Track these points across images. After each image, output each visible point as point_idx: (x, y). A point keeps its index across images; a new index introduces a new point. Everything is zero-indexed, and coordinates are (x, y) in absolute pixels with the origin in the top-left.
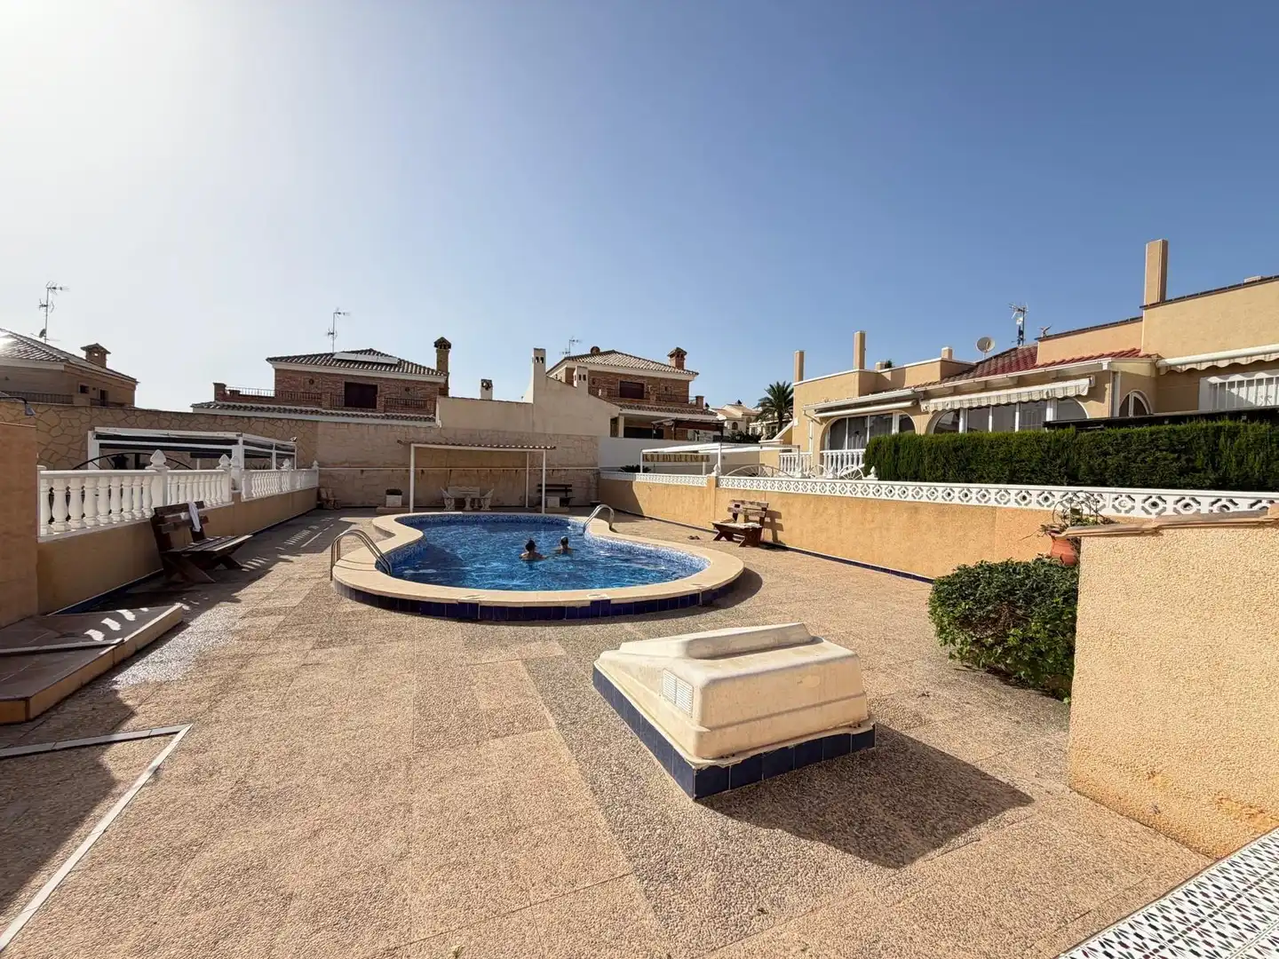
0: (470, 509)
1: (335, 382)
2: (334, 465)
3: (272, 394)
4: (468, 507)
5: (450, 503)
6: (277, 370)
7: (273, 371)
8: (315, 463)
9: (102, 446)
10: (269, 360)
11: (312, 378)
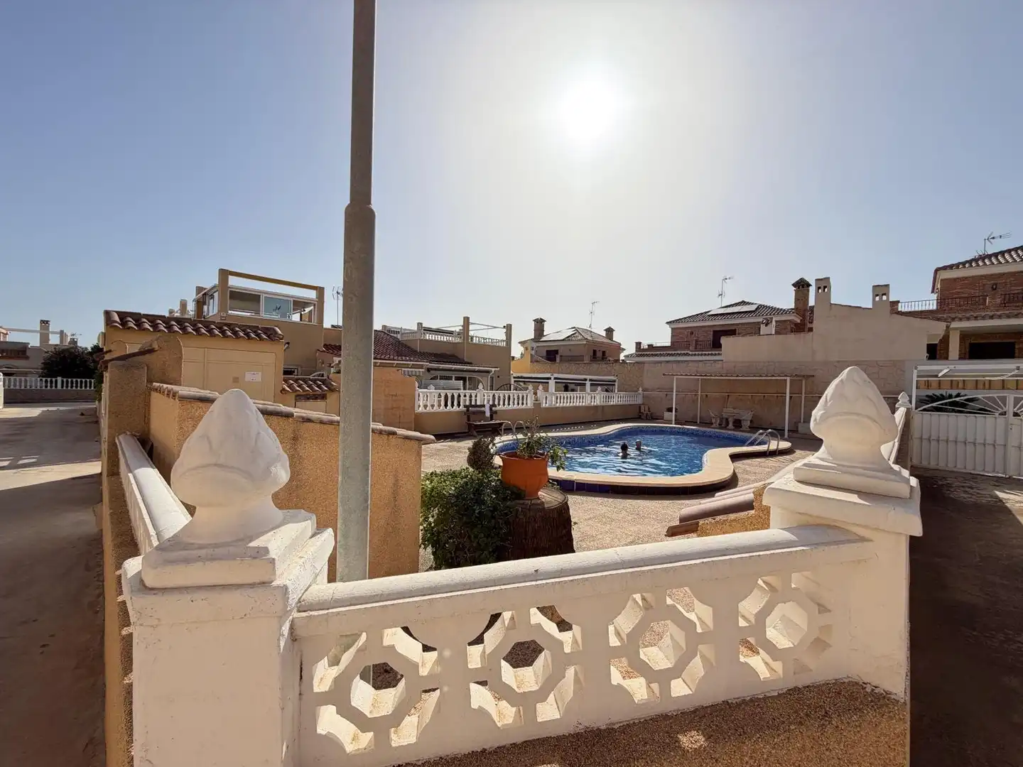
0: (733, 428)
1: (706, 332)
2: (653, 390)
3: (669, 344)
4: (731, 426)
5: (716, 422)
6: (672, 329)
7: (670, 329)
8: (640, 389)
9: (556, 382)
10: (667, 323)
11: (692, 331)
